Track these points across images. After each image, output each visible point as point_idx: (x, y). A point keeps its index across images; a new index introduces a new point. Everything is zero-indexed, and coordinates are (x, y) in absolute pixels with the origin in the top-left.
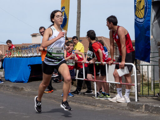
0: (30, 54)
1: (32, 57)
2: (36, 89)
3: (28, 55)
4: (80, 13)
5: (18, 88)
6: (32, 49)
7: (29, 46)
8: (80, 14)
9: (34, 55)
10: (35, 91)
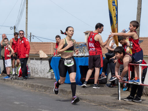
0: (81, 53)
1: (83, 57)
2: (86, 93)
3: (79, 55)
4: (141, 9)
5: (66, 91)
6: (83, 47)
7: (80, 44)
8: (141, 11)
9: (86, 55)
10: (85, 95)
